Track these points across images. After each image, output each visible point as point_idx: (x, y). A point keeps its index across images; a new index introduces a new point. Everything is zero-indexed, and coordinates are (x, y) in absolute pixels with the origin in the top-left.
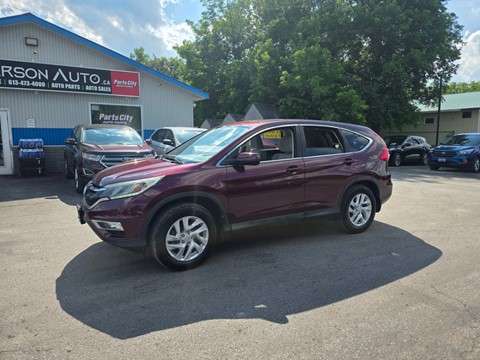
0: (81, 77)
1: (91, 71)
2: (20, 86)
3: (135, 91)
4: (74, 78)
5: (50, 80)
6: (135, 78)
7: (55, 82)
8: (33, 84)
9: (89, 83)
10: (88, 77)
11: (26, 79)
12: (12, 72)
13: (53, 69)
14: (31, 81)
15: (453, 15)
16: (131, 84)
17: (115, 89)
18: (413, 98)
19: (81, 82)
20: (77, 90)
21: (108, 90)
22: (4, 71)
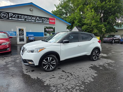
0: (43, 19)
1: (45, 18)
2: (29, 21)
3: (54, 23)
4: (41, 19)
5: (35, 20)
6: (54, 20)
7: (37, 20)
8: (32, 21)
9: (44, 21)
10: (44, 19)
12: (27, 17)
13: (36, 17)
14: (31, 20)
17: (50, 22)
19: (42, 21)
20: (41, 23)
21: (49, 22)
22: (25, 17)
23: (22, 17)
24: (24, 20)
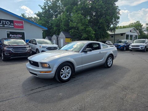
0: (3, 22)
3: (22, 27)
6: (22, 23)
9: (6, 24)
15: (118, 6)
16: (21, 25)
17: (15, 26)
18: (107, 30)
19: (3, 24)
20: (1, 27)
21: (13, 26)
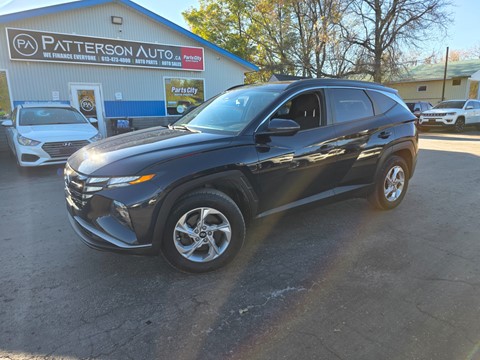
0: (158, 53)
1: (166, 48)
2: (110, 62)
3: (199, 65)
4: (153, 54)
5: (133, 58)
6: (199, 53)
7: (138, 58)
8: (122, 60)
9: (165, 59)
10: (163, 53)
11: (115, 55)
12: (104, 49)
13: (136, 46)
16: (197, 58)
17: (185, 64)
19: (158, 58)
20: (155, 65)
21: (180, 64)
22: (97, 48)
23: (87, 47)
24: (93, 58)
